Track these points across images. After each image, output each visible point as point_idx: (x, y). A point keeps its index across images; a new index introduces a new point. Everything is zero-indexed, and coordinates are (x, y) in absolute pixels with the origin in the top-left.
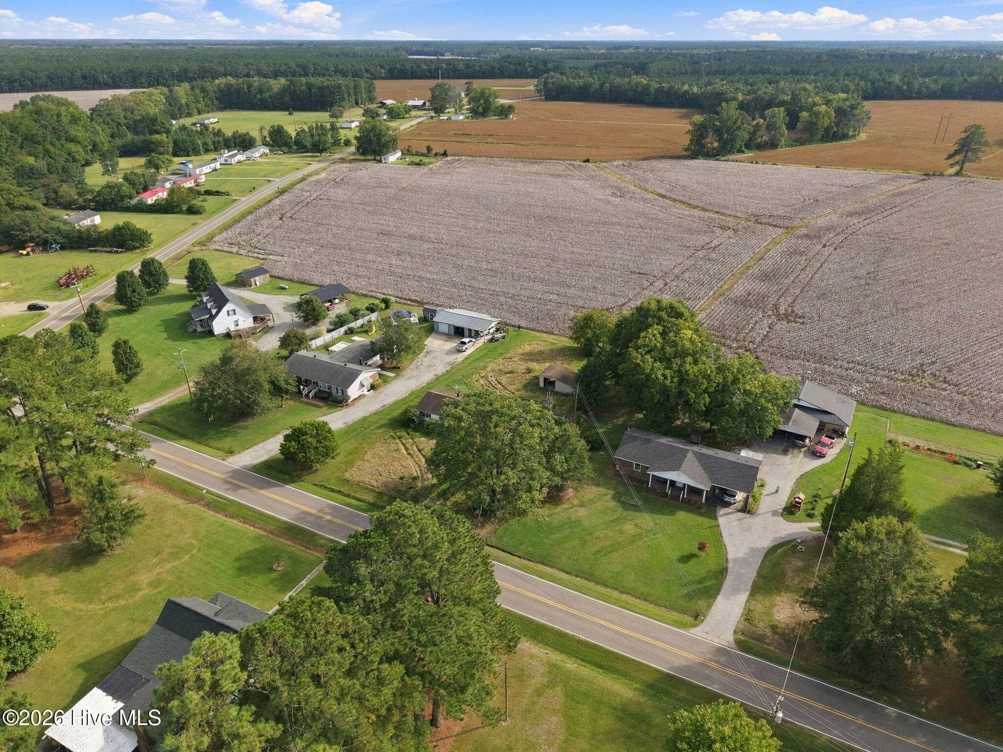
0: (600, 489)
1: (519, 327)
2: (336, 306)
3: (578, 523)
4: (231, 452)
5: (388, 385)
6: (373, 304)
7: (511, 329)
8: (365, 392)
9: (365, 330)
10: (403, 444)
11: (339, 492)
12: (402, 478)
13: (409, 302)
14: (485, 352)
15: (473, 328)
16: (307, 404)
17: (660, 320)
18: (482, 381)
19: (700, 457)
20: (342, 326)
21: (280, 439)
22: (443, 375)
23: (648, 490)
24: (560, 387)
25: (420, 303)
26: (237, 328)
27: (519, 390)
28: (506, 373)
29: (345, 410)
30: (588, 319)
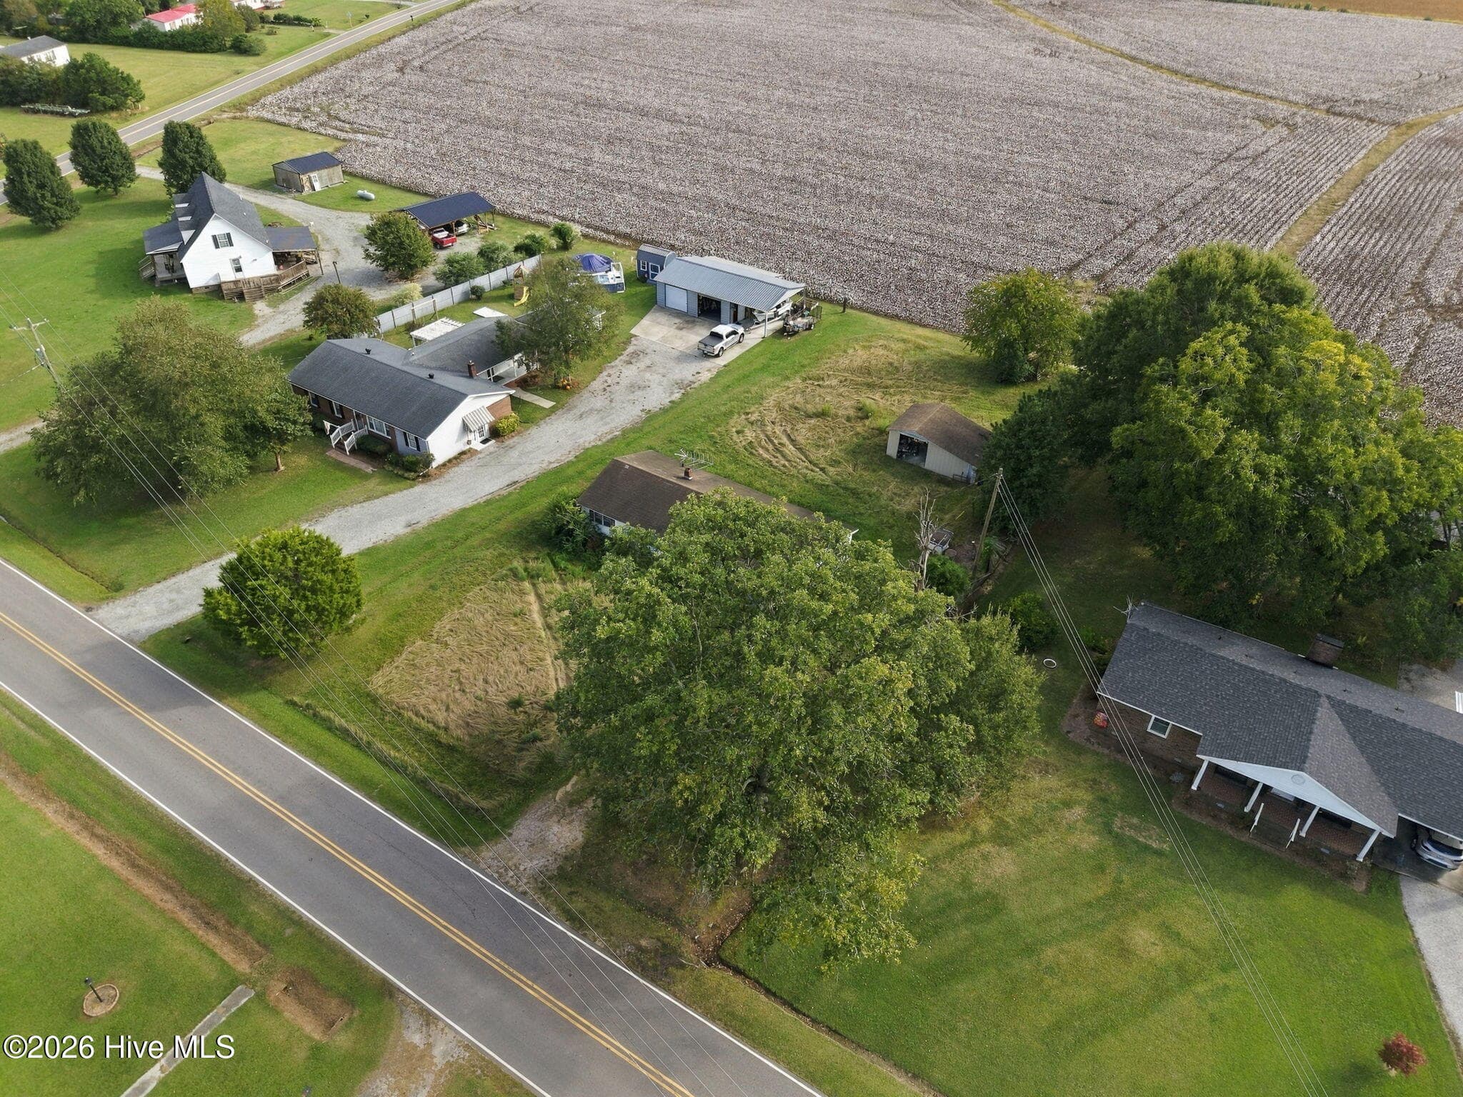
0: (1052, 781)
1: (845, 304)
2: (460, 240)
3: (992, 904)
4: (116, 588)
5: (534, 431)
6: (533, 237)
7: (826, 307)
8: (477, 445)
9: (506, 294)
10: (539, 596)
11: (345, 734)
12: (515, 704)
13: (612, 238)
14: (762, 360)
15: (743, 303)
16: (339, 466)
17: (1242, 309)
18: (750, 435)
19: (1352, 717)
20: (457, 283)
21: (210, 575)
22: (664, 411)
23: (1190, 801)
24: (938, 460)
25: (634, 241)
26: (239, 276)
27: (835, 463)
28: (810, 417)
29: (419, 489)
30: (1013, 295)
